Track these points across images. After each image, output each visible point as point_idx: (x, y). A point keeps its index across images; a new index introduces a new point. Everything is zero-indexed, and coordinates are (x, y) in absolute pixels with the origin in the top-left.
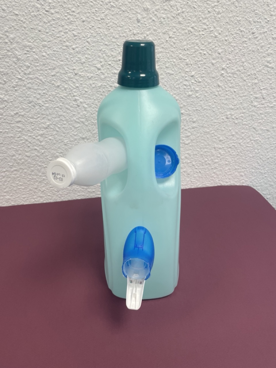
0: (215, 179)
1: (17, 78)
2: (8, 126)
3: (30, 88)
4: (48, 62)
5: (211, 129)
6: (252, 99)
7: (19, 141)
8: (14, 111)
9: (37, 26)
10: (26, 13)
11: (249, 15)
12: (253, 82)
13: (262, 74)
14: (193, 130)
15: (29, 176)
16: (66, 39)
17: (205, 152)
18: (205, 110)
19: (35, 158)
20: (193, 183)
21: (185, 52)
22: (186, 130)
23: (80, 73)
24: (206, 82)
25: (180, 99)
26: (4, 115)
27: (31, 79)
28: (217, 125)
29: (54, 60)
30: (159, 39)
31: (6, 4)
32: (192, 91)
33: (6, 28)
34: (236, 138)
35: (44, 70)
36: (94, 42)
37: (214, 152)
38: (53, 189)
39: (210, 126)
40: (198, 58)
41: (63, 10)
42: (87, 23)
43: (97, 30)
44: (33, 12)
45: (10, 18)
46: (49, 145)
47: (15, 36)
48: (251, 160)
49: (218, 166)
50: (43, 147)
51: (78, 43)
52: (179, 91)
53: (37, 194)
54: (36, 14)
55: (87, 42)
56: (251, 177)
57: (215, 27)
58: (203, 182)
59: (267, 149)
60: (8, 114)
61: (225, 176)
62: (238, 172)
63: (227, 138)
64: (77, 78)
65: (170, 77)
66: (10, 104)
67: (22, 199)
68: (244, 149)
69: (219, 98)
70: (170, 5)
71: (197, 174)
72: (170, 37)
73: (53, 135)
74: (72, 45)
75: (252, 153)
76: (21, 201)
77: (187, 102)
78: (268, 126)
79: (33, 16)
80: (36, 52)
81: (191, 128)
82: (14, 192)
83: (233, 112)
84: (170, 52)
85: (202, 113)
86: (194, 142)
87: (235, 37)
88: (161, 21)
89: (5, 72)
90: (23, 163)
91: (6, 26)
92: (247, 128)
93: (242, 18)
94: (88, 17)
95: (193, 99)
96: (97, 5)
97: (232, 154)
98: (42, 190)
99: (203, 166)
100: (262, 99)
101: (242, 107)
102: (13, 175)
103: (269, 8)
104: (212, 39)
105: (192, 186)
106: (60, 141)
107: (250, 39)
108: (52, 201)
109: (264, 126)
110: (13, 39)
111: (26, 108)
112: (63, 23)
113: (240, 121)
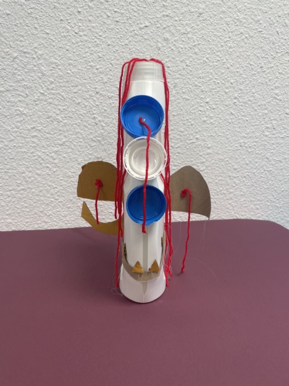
0: (231, 211)
1: (39, 92)
2: (23, 140)
3: (51, 103)
4: (72, 79)
5: (225, 156)
6: (264, 129)
7: (32, 157)
8: (31, 125)
9: (65, 46)
10: (56, 33)
11: (257, 51)
12: (264, 112)
13: (271, 105)
14: (208, 156)
15: (36, 197)
16: (91, 59)
17: (221, 180)
18: (220, 137)
19: (46, 176)
21: (200, 79)
22: (201, 156)
23: (101, 92)
24: (220, 109)
25: (195, 124)
26: (21, 128)
27: (53, 94)
28: (231, 152)
29: (77, 78)
30: (177, 66)
31: (38, 23)
32: (206, 117)
33: (36, 45)
34: (250, 168)
35: (67, 86)
36: (117, 64)
37: (229, 181)
38: (60, 213)
39: (224, 153)
40: (213, 87)
41: (91, 34)
42: (112, 47)
43: (121, 54)
44: (63, 32)
45: (41, 36)
46: (62, 163)
47: (43, 52)
48: (266, 192)
49: (233, 196)
50: (56, 166)
51: (101, 64)
52: (194, 116)
53: (42, 218)
54: (65, 34)
55: (111, 64)
56: (267, 211)
57: (227, 60)
58: (218, 214)
59: (280, 181)
60: (25, 128)
61: (241, 208)
62: (254, 204)
63: (241, 166)
64: (98, 96)
65: (186, 102)
66: (29, 118)
67: (25, 223)
68: (259, 180)
69: (232, 125)
70: (187, 37)
72: (187, 66)
73: (68, 153)
74: (96, 66)
75: (266, 184)
76: (23, 226)
77: (202, 127)
78: (281, 157)
79: (63, 36)
80: (62, 69)
81: (206, 153)
82: (17, 215)
83: (246, 140)
84: (187, 79)
85: (216, 139)
86: (209, 168)
87: (245, 69)
88: (179, 51)
89: (28, 86)
90: (32, 181)
91: (35, 43)
92: (260, 157)
93: (252, 53)
94: (113, 42)
95: (208, 125)
96: (122, 32)
97: (247, 184)
98: (48, 214)
99: (218, 195)
100: (273, 129)
101: (254, 135)
102: (19, 195)
103: (274, 46)
104: (225, 70)
106: (74, 160)
107: (258, 72)
108: (57, 228)
109: (277, 156)
110: (41, 55)
111: (44, 123)
112: (90, 45)
113: (253, 150)
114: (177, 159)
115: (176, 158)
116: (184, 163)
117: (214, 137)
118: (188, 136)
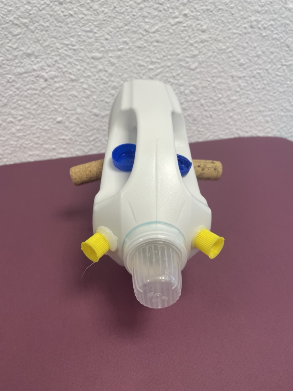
0: (231, 127)
5: (228, 44)
14: (202, 45)
17: (220, 83)
18: (220, 12)
20: (201, 134)
22: (191, 45)
28: (237, 37)
34: (262, 62)
37: (232, 84)
39: (227, 39)
48: (281, 98)
49: (235, 106)
56: (279, 124)
61: (245, 122)
62: (263, 116)
63: (250, 60)
68: (273, 80)
71: (206, 120)
75: (282, 86)
81: (199, 41)
83: (260, 17)
85: (215, 15)
86: (203, 65)
92: (278, 45)
97: (256, 87)
99: (215, 106)
101: (272, 9)
105: (199, 138)
113: (269, 32)
114: (156, 52)
115: (154, 51)
116: (166, 58)
117: (211, 11)
118: (171, 10)
